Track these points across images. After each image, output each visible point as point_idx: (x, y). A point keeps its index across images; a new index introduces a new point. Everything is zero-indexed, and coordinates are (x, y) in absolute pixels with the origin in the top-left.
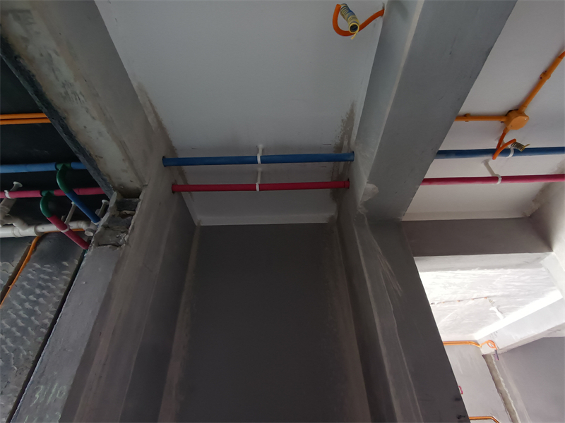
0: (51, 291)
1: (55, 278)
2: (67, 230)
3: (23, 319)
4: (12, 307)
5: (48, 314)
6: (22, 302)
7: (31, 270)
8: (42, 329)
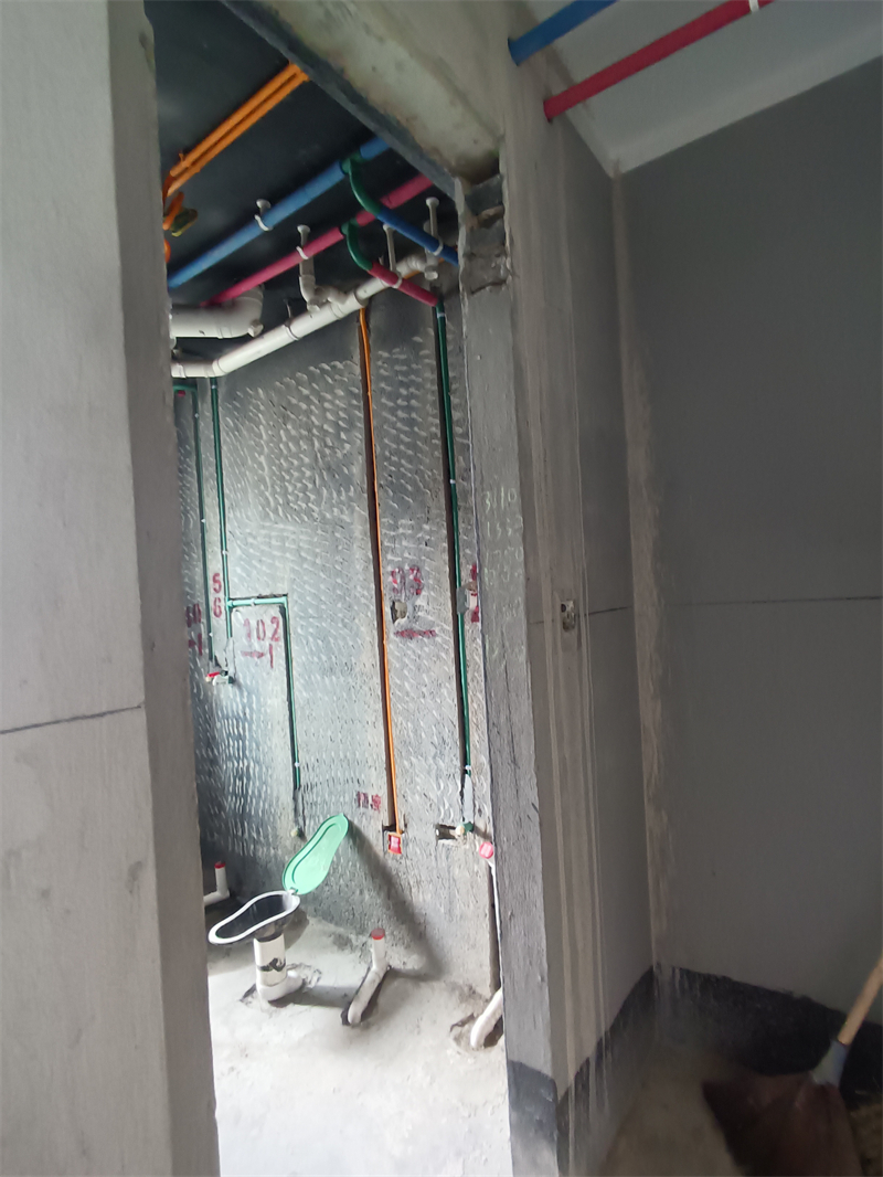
0: (418, 386)
1: (414, 366)
2: (400, 282)
3: (405, 433)
4: (386, 420)
5: (430, 419)
6: (393, 411)
7: (380, 363)
8: (434, 441)
